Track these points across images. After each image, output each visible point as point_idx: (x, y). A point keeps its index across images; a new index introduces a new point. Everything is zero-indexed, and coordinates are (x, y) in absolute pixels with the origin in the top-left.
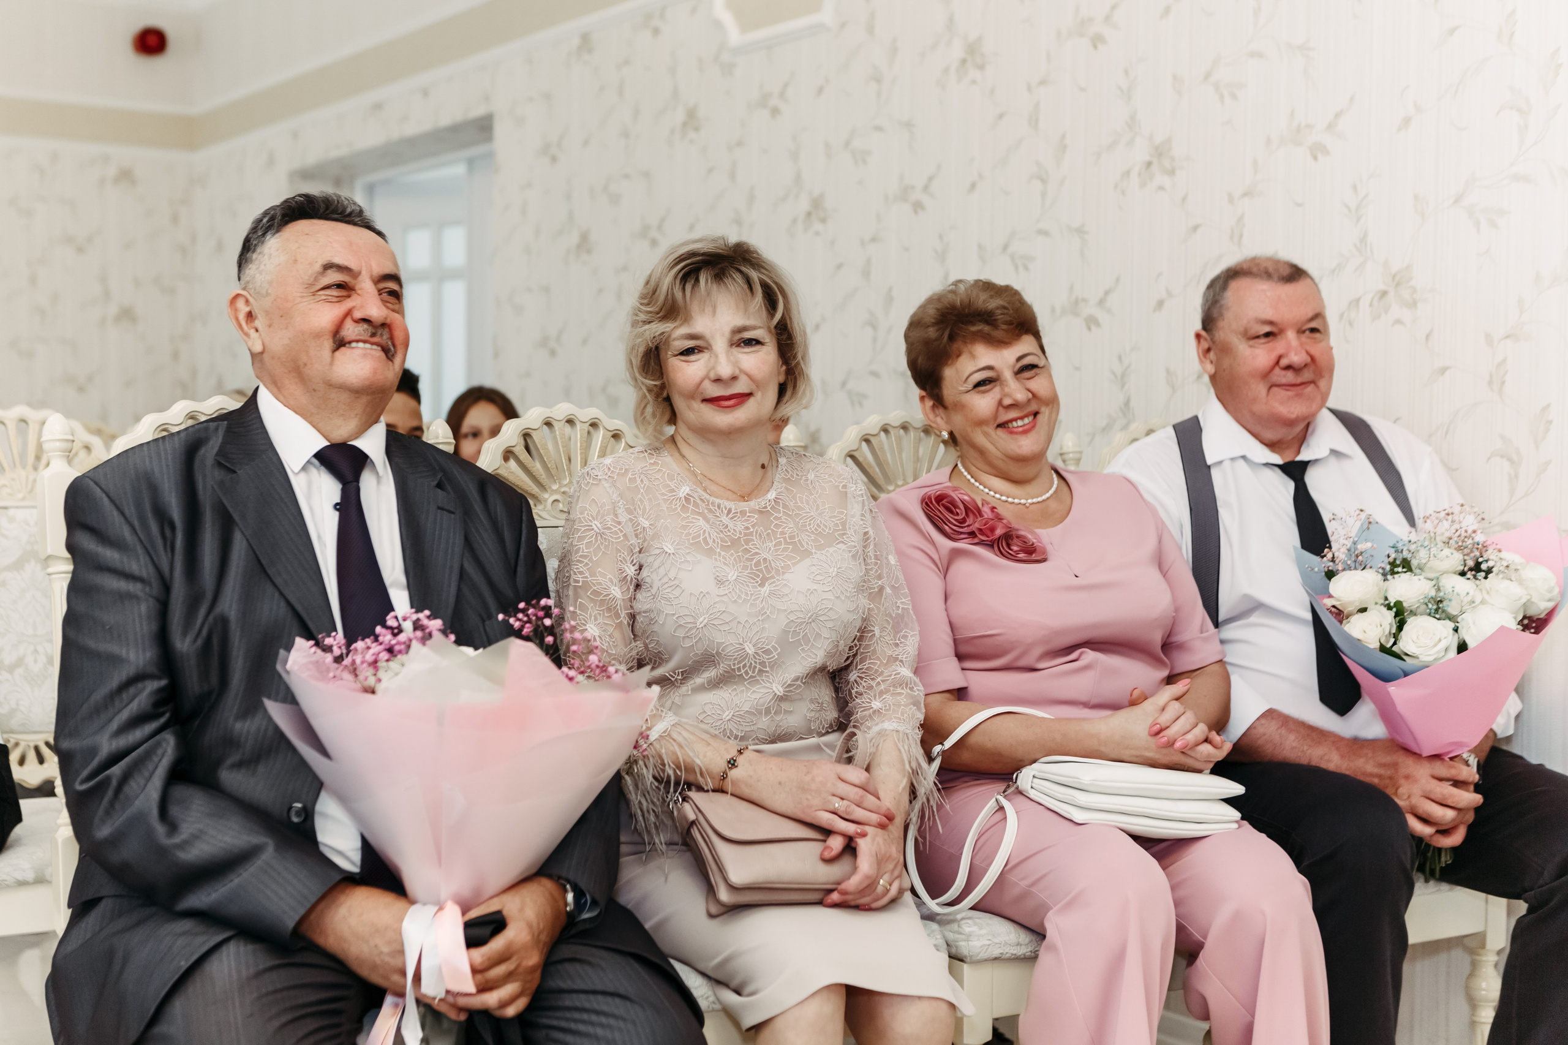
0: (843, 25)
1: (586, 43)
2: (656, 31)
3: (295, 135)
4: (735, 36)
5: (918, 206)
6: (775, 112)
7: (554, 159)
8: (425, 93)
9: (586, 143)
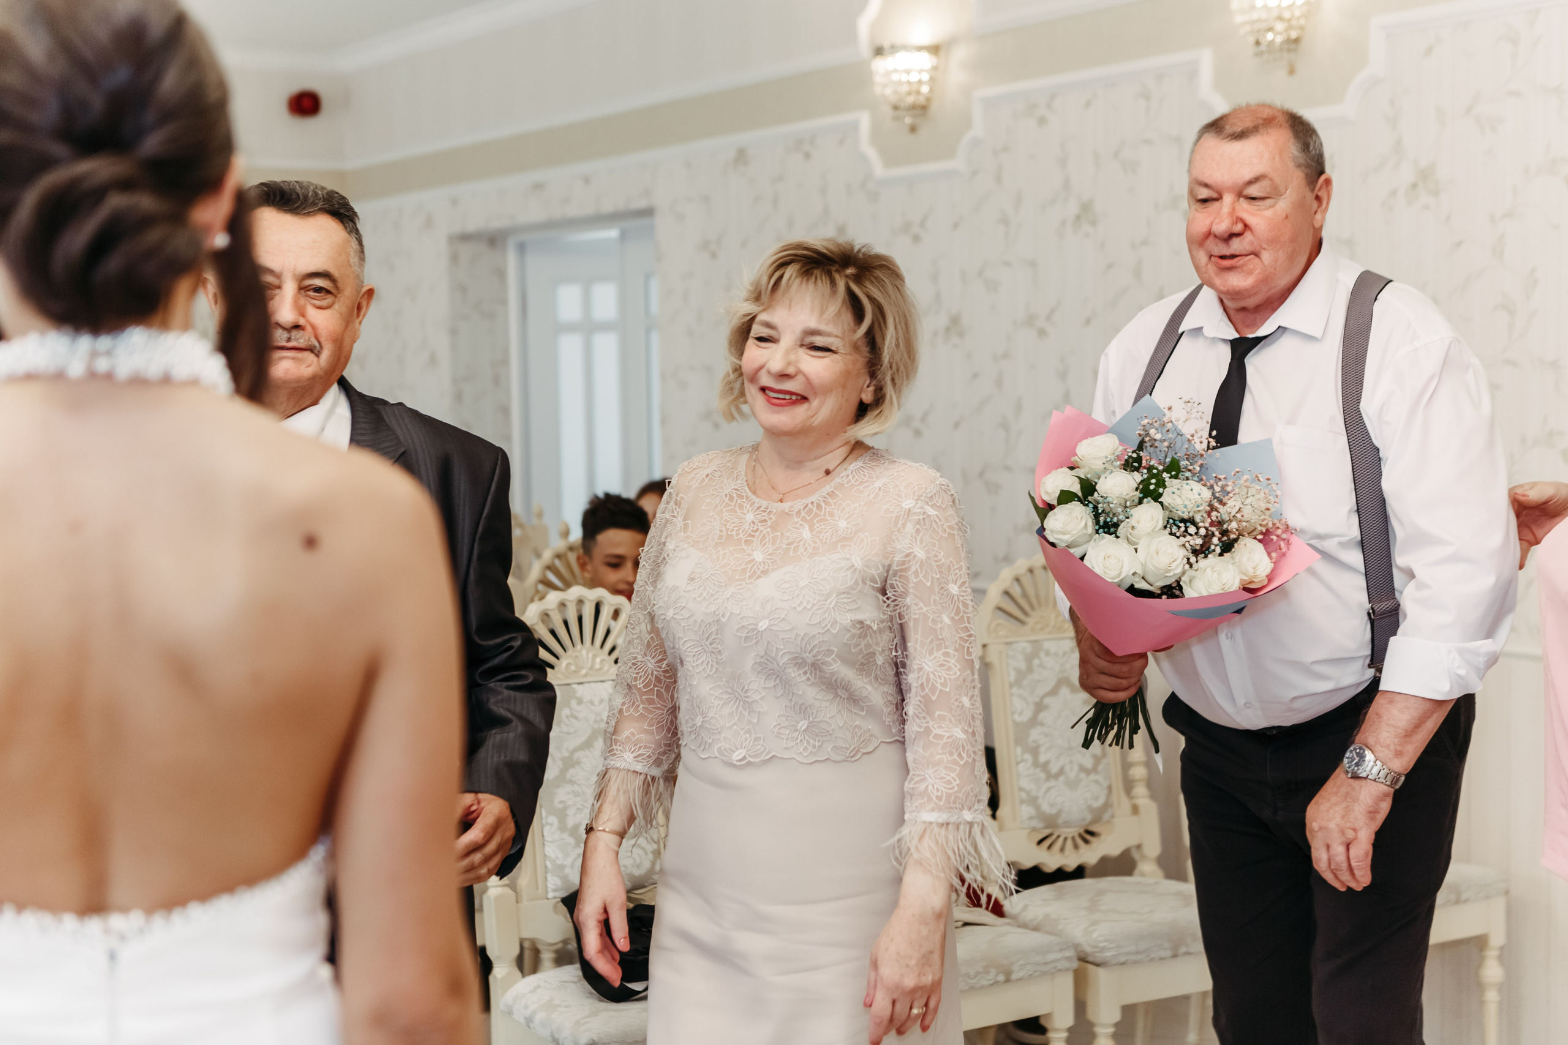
0: (975, 173)
1: (741, 157)
2: (807, 156)
3: (454, 202)
4: (879, 170)
5: (1042, 333)
6: (916, 239)
7: (714, 255)
8: (587, 180)
9: (744, 244)
